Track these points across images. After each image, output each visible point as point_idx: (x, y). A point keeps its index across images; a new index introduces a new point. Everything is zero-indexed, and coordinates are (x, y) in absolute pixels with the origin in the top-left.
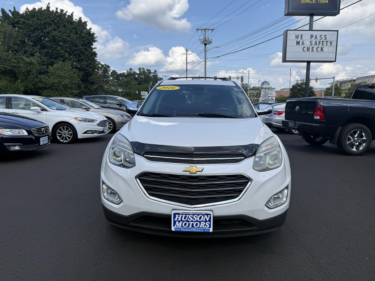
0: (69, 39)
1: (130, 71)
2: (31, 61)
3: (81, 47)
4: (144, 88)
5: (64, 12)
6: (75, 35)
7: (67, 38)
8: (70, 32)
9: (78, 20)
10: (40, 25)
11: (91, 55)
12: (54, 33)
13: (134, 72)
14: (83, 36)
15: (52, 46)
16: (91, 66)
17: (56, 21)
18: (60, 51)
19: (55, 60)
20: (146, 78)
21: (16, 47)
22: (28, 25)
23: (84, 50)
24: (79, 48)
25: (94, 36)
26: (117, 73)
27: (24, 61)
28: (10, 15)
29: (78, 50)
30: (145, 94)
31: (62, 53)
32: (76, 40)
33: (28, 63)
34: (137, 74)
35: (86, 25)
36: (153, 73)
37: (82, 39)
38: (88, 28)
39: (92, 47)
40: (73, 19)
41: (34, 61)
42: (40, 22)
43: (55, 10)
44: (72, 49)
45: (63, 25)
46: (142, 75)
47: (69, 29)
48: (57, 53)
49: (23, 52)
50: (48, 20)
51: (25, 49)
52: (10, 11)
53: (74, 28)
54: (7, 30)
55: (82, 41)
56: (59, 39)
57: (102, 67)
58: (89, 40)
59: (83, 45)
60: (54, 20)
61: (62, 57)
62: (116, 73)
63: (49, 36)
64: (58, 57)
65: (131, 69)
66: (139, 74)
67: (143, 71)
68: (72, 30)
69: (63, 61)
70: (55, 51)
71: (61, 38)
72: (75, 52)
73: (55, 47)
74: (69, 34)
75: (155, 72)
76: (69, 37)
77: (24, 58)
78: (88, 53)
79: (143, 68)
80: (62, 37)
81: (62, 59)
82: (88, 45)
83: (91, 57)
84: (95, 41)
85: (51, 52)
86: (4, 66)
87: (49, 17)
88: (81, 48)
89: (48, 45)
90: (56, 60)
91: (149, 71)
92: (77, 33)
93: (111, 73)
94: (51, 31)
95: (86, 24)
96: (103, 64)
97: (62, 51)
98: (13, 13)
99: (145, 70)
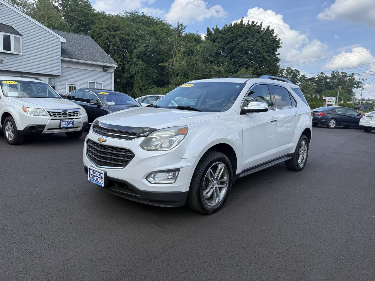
0: (254, 48)
1: (322, 75)
2: (219, 70)
3: (264, 54)
4: (335, 93)
5: (255, 23)
6: (261, 43)
7: (253, 46)
8: (257, 41)
9: (266, 29)
10: (233, 38)
11: (273, 61)
12: (243, 43)
13: (326, 76)
14: (267, 43)
15: (239, 55)
16: (271, 71)
17: (246, 33)
18: (245, 59)
19: (239, 68)
20: (339, 82)
21: (212, 59)
22: (223, 39)
23: (267, 57)
24: (263, 55)
25: (279, 42)
26: (307, 78)
27: (215, 70)
28: (213, 32)
29: (261, 58)
30: (333, 99)
31: (247, 61)
32: (260, 48)
33: (217, 72)
34: (329, 78)
35: (273, 33)
36: (349, 77)
37: (267, 46)
38: (274, 35)
39: (276, 53)
40: (261, 28)
41: (222, 70)
42: (233, 35)
43: (247, 22)
44: (255, 57)
45: (252, 35)
46: (335, 79)
47: (256, 38)
48: (242, 61)
49: (216, 62)
50: (240, 33)
51: (218, 60)
52: (213, 29)
53: (261, 37)
54: (206, 45)
55: (266, 48)
56: (246, 48)
57: (292, 72)
58: (273, 47)
59: (266, 52)
60: (245, 32)
61: (246, 64)
62: (305, 77)
63: (238, 46)
64: (243, 65)
65: (322, 73)
66: (331, 79)
67: (337, 74)
68: (259, 39)
69: (246, 68)
70: (241, 59)
71: (247, 47)
72: (258, 60)
73: (241, 56)
74: (256, 42)
75: (352, 75)
76: (254, 45)
77: (215, 67)
78: (270, 59)
79: (337, 72)
80: (249, 46)
81: (245, 66)
82: (272, 52)
83: (273, 63)
84: (279, 47)
85: (237, 61)
86: (198, 75)
87: (241, 30)
88: (264, 56)
89: (236, 54)
90: (241, 68)
91: (345, 75)
92: (263, 41)
93: (300, 78)
94: (241, 42)
95: (273, 31)
96: (293, 69)
97: (247, 59)
98: (215, 31)
99: (340, 74)
